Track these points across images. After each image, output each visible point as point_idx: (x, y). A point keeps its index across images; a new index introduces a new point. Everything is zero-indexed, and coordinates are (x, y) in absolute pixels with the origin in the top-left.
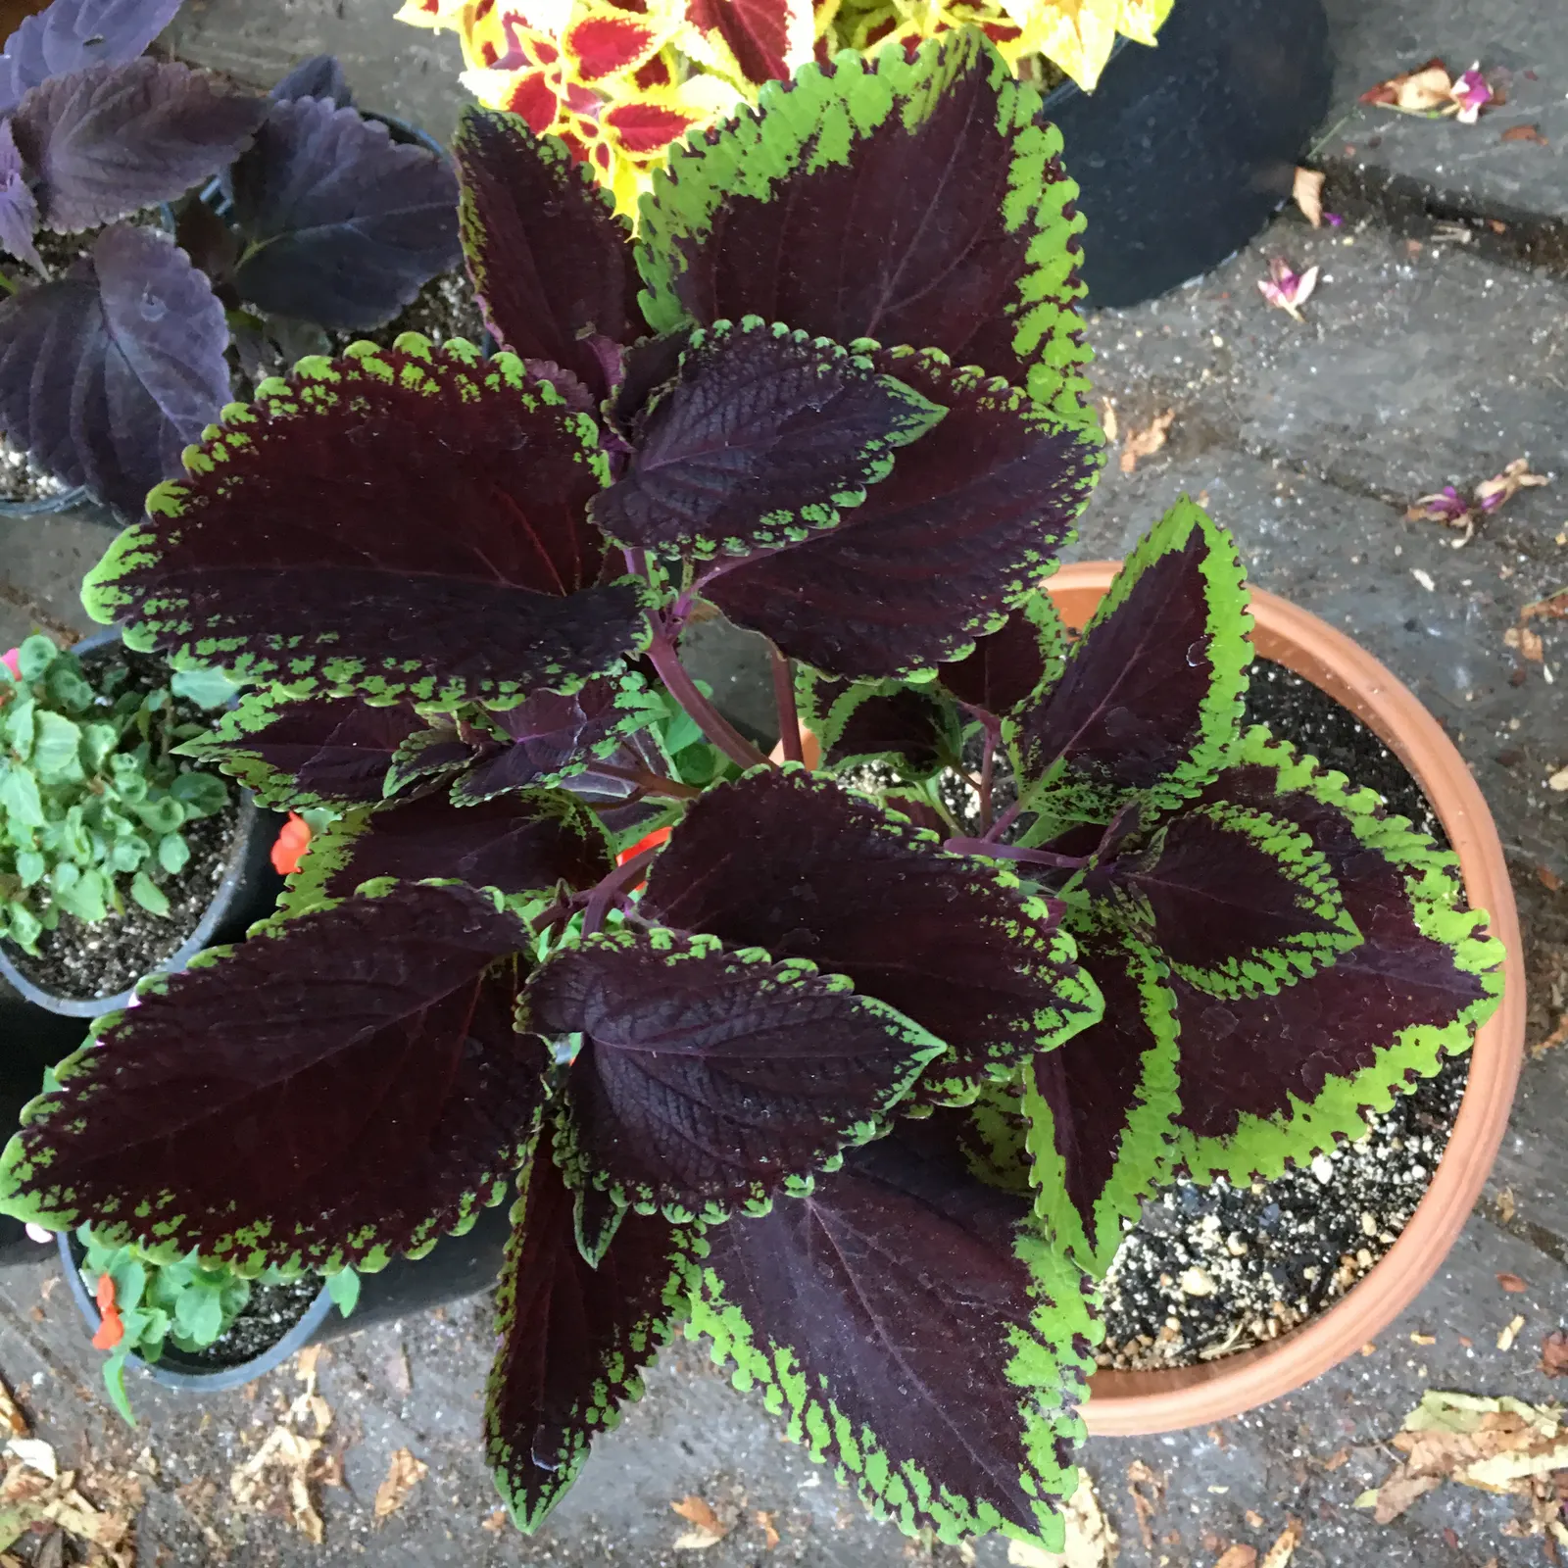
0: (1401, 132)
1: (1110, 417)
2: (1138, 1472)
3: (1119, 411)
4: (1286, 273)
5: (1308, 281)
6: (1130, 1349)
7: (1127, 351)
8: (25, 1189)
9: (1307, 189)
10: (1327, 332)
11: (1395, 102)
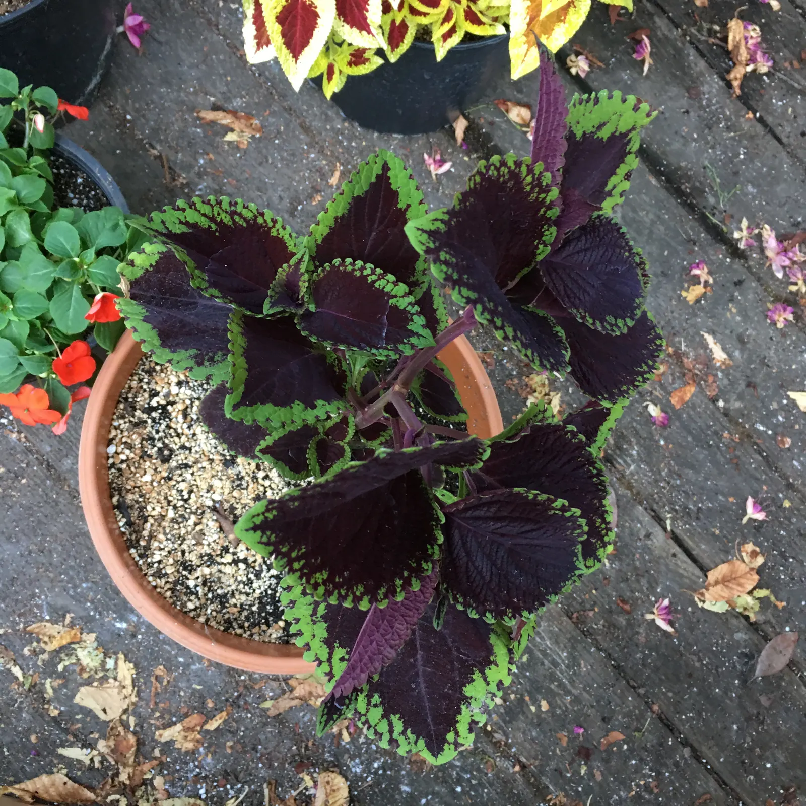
0: (504, 126)
1: (337, 174)
2: (160, 671)
3: (343, 174)
4: (438, 157)
5: (447, 166)
6: (256, 630)
7: (356, 148)
8: (255, 528)
9: (460, 126)
10: (443, 193)
11: (507, 111)
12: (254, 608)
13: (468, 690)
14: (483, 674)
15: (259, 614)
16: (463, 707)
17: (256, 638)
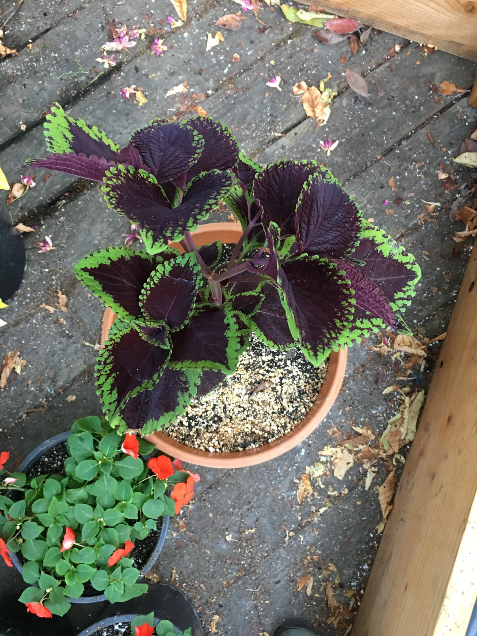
0: (24, 201)
1: (48, 307)
2: (330, 432)
3: (47, 304)
4: (42, 244)
5: (48, 239)
6: (320, 375)
7: (31, 294)
8: (316, 355)
9: (22, 228)
10: (64, 244)
11: (15, 198)
12: (308, 375)
13: (386, 254)
14: (378, 245)
15: (311, 373)
16: (394, 258)
17: (324, 375)
